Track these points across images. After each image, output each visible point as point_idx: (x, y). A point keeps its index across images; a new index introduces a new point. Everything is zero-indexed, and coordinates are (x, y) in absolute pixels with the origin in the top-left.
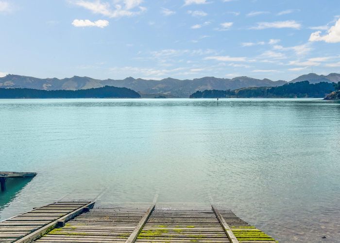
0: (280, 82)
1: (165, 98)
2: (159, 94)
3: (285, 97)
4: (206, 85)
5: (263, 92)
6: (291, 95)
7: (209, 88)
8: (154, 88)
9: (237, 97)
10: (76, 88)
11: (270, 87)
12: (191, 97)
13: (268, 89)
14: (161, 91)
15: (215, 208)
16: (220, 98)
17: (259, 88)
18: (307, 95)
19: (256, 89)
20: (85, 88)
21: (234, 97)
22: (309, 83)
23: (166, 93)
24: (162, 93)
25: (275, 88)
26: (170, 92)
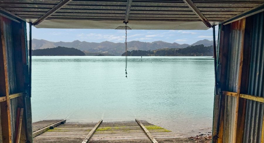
0: (184, 45)
1: (104, 55)
2: (99, 53)
3: (188, 56)
4: (134, 47)
5: (173, 52)
6: (192, 54)
7: (136, 49)
8: (95, 49)
9: (156, 56)
10: (35, 48)
11: (178, 49)
12: (123, 55)
13: (177, 50)
14: (101, 51)
15: (137, 120)
16: (143, 56)
17: (171, 49)
18: (202, 54)
19: (168, 50)
20: (42, 48)
21: (153, 56)
22: (204, 46)
23: (104, 52)
24: (101, 52)
25: (181, 49)
26: (107, 52)
